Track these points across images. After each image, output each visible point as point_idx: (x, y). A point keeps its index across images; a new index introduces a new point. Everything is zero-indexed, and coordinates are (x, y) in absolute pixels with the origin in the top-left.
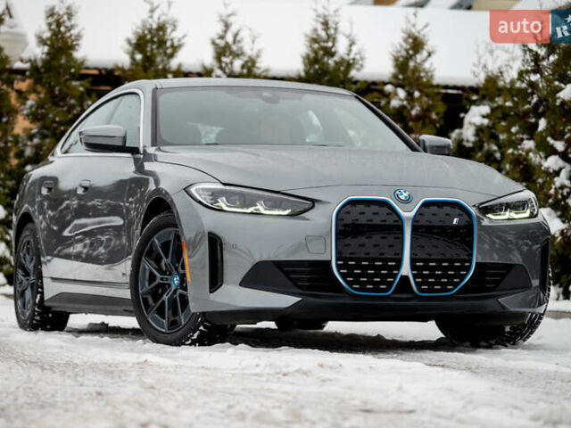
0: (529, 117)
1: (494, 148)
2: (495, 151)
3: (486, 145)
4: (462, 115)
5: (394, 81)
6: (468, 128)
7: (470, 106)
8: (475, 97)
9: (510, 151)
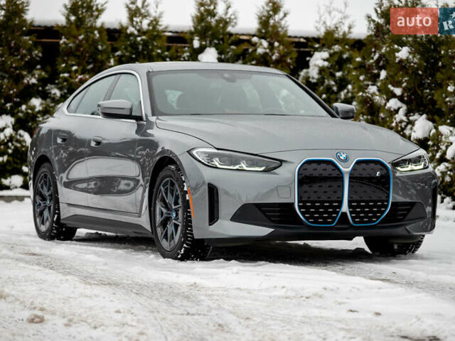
0: (373, 69)
1: (333, 83)
2: (333, 85)
3: (326, 81)
4: (308, 59)
5: (257, 34)
6: (313, 69)
7: (314, 51)
8: (317, 46)
9: (361, 94)
